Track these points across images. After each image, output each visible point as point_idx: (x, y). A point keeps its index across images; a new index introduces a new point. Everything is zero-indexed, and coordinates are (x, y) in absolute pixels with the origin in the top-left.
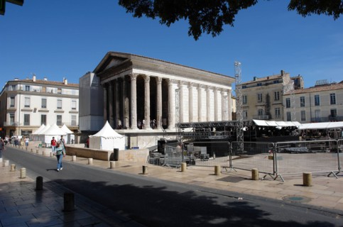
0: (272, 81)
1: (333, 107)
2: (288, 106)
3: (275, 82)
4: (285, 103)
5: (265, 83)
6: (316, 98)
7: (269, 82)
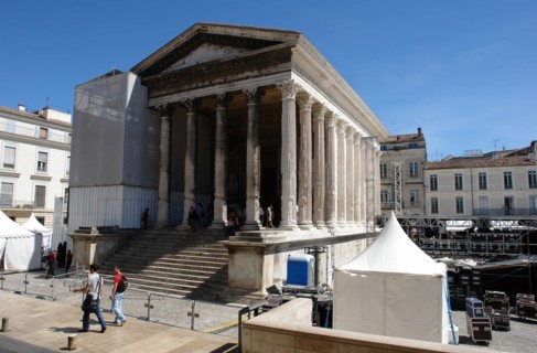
0: (406, 144)
1: (508, 193)
2: (434, 186)
3: (410, 147)
4: (428, 183)
5: (392, 146)
6: (480, 177)
7: (401, 145)
